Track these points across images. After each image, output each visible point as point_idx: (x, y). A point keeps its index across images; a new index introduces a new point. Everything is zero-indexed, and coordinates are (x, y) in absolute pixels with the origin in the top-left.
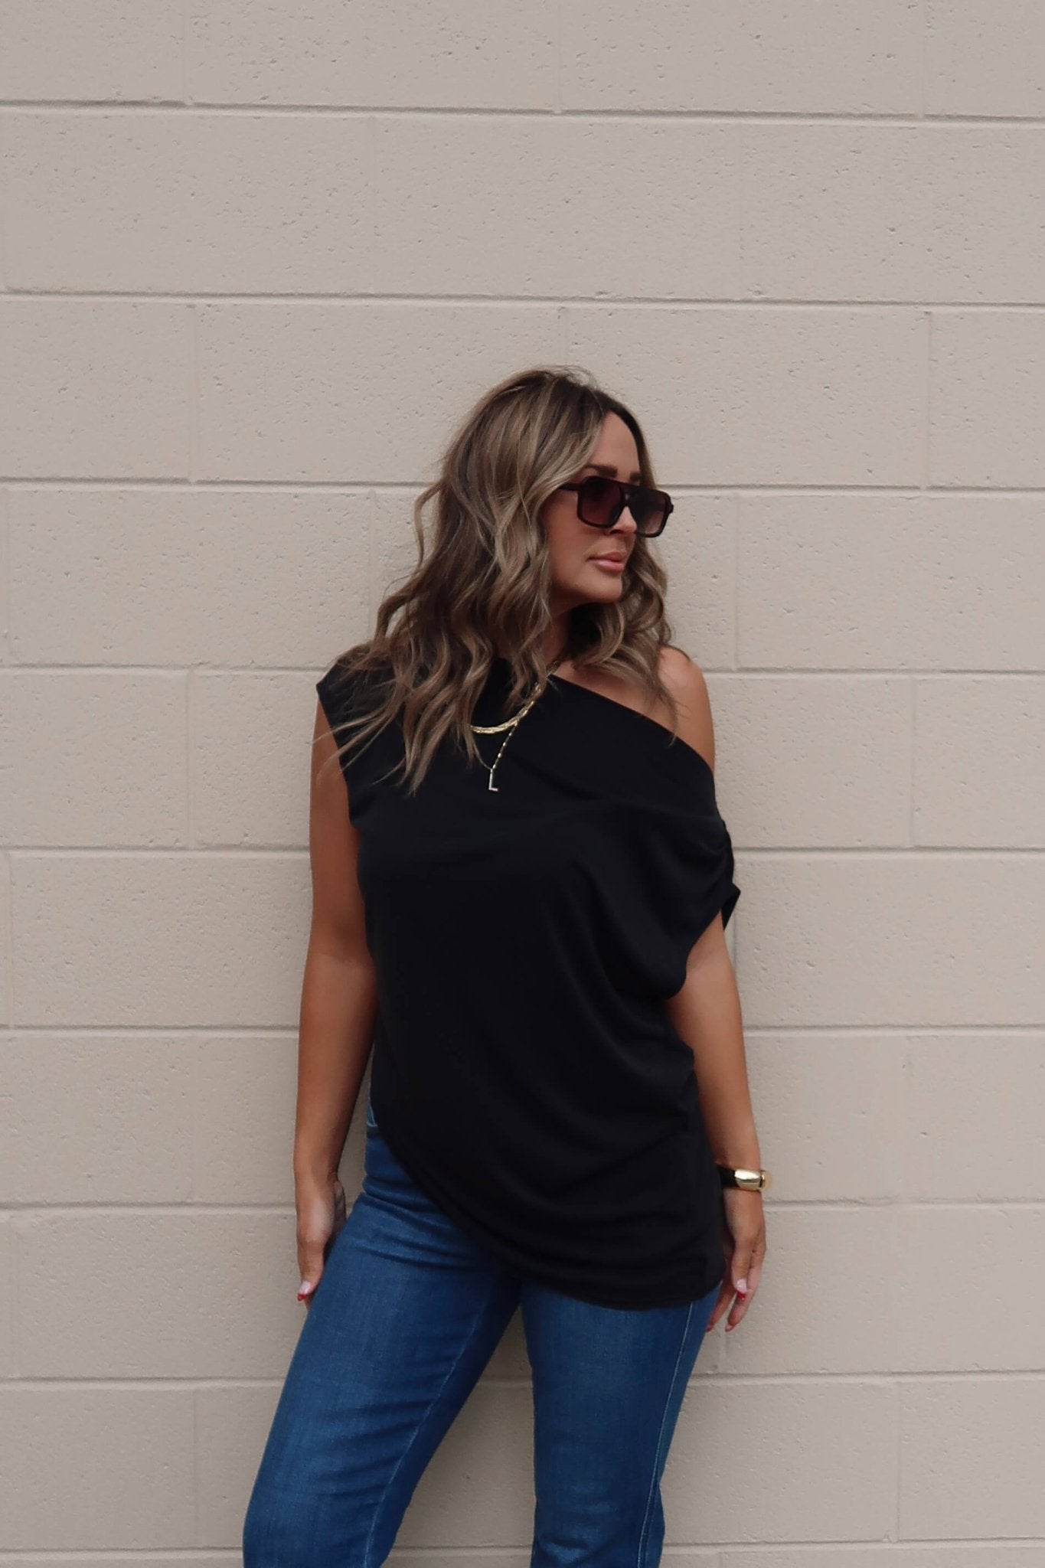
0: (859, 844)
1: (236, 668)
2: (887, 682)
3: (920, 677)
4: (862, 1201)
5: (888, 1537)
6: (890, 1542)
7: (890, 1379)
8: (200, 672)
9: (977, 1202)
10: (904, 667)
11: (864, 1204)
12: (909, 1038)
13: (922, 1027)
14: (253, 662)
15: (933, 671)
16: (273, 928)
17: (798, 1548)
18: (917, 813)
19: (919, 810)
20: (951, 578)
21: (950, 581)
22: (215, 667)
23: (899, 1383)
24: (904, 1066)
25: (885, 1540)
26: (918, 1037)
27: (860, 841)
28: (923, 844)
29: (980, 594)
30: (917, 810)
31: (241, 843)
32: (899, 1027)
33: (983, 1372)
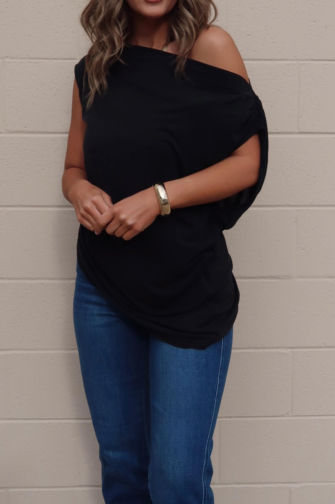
0: (276, 131)
1: (22, 58)
2: (288, 64)
3: (301, 62)
4: (278, 277)
5: (288, 414)
6: (289, 416)
7: (289, 350)
8: (7, 60)
9: (325, 278)
10: (295, 58)
11: (279, 278)
12: (297, 211)
13: (302, 206)
14: (28, 56)
15: (307, 60)
16: (37, 165)
17: (251, 419)
18: (300, 118)
19: (301, 117)
20: (314, 22)
21: (314, 23)
22: (12, 58)
23: (292, 352)
24: (295, 222)
25: (287, 416)
26: (301, 210)
27: (277, 130)
28: (302, 131)
29: (326, 28)
30: (300, 117)
31: (24, 130)
32: (294, 206)
33: (327, 347)
